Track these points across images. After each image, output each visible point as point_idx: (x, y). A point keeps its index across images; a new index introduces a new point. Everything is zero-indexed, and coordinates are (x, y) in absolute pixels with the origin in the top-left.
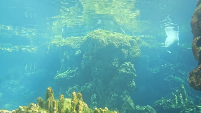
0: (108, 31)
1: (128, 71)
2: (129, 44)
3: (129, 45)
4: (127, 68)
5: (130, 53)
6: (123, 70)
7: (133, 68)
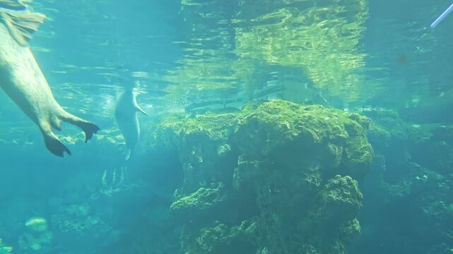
0: (294, 104)
1: (345, 196)
2: (346, 132)
3: (344, 134)
4: (342, 190)
5: (348, 153)
6: (334, 195)
7: (356, 189)
